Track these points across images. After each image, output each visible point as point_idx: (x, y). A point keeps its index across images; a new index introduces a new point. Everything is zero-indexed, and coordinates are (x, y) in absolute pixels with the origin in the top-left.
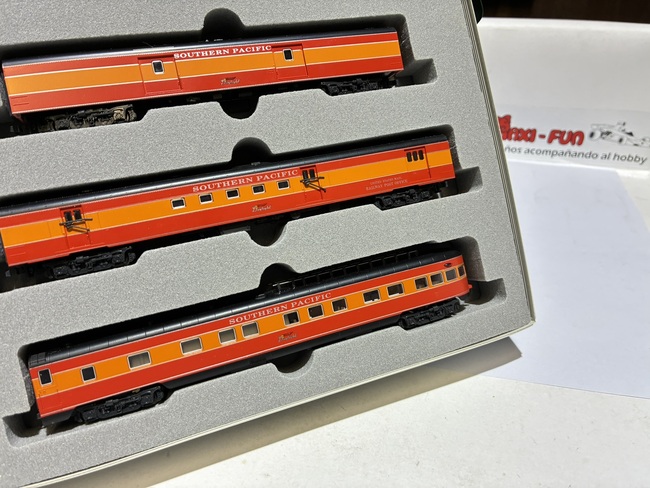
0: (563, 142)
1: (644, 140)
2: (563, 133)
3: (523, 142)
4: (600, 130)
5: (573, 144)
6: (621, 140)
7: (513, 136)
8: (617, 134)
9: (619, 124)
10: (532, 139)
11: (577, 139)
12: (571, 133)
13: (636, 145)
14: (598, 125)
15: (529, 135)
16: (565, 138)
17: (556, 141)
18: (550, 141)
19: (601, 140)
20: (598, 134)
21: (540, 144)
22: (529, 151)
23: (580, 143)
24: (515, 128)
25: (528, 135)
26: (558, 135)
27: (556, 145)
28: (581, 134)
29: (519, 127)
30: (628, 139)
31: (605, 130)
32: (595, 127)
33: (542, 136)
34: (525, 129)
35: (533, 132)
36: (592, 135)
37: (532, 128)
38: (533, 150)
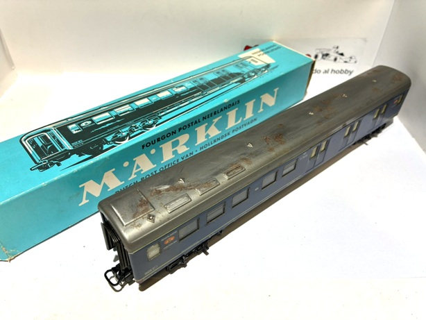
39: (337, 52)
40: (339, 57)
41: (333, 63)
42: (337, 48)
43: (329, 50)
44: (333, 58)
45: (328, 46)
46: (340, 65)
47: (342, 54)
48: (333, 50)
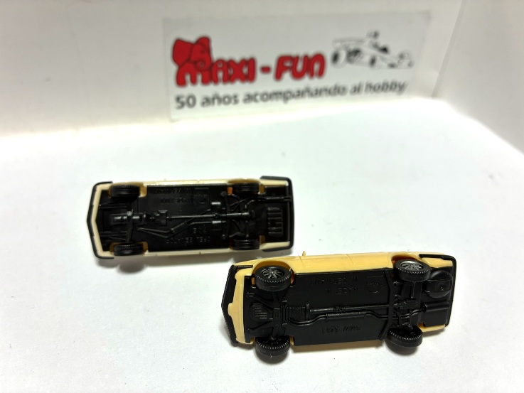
0: (297, 76)
1: (402, 56)
2: (294, 60)
3: (238, 84)
4: (346, 48)
5: (312, 75)
6: (373, 62)
7: (220, 75)
8: (368, 52)
9: (369, 35)
10: (250, 77)
11: (316, 67)
12: (306, 59)
13: (392, 66)
14: (342, 41)
15: (245, 70)
16: (300, 67)
17: (287, 76)
18: (278, 76)
19: (348, 66)
20: (343, 55)
21: (264, 83)
22: (250, 98)
23: (321, 73)
24: (221, 61)
25: (243, 70)
26: (288, 64)
27: (288, 82)
28: (320, 58)
29: (226, 56)
30: (383, 59)
31: (352, 47)
32: (338, 44)
33: (266, 70)
34: (237, 58)
35: (251, 63)
36: (335, 58)
37: (247, 56)
38: (256, 95)
39: (376, 46)
40: (379, 55)
41: (367, 69)
42: (376, 35)
43: (361, 41)
44: (367, 59)
45: (357, 33)
46: (381, 74)
47: (385, 50)
48: (368, 41)
